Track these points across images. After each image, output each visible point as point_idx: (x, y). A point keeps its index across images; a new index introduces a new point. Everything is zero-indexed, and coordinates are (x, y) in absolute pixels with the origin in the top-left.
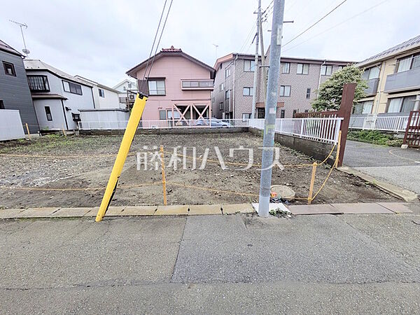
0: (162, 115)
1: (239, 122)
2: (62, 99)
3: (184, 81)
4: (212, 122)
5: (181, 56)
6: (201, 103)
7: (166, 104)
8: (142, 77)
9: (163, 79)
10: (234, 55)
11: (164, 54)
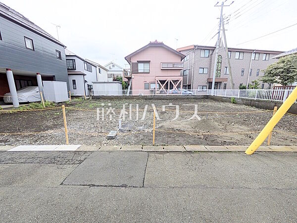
0: (147, 86)
1: (196, 91)
2: (84, 75)
3: (163, 63)
4: (182, 92)
5: (162, 47)
6: (176, 79)
7: (149, 79)
8: (134, 61)
9: (149, 62)
10: (195, 46)
11: (151, 45)
